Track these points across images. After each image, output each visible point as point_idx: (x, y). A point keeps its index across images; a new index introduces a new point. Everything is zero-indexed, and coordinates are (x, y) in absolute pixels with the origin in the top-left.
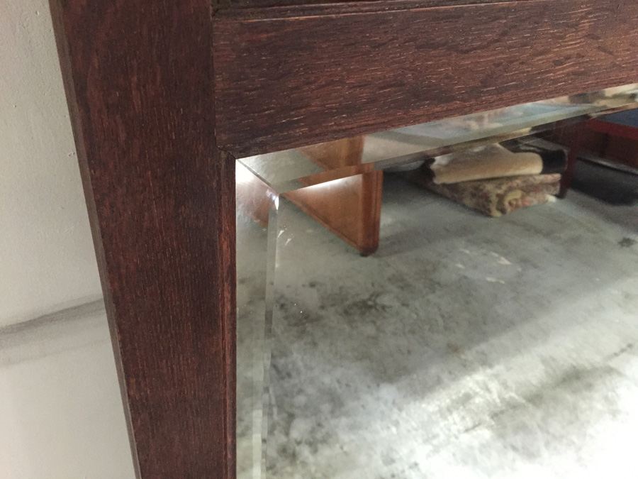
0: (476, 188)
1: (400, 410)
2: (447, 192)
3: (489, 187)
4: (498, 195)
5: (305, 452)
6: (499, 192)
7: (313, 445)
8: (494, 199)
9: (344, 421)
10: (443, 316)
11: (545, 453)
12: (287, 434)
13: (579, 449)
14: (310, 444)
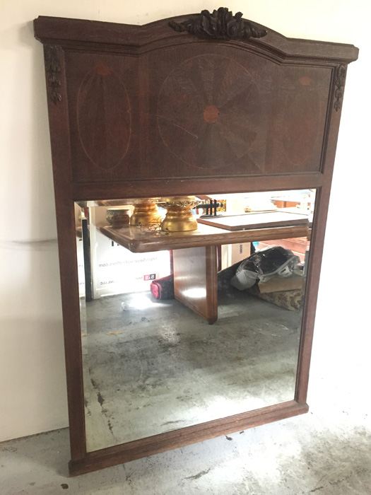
0: (281, 295)
1: (201, 377)
2: (267, 298)
3: (287, 293)
4: (291, 297)
5: (150, 387)
6: (291, 295)
7: (154, 386)
8: (288, 299)
9: (172, 379)
10: (240, 347)
11: (263, 394)
12: (144, 382)
13: (281, 394)
14: (153, 385)
